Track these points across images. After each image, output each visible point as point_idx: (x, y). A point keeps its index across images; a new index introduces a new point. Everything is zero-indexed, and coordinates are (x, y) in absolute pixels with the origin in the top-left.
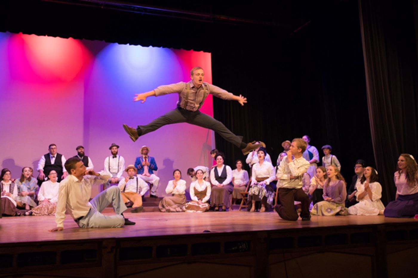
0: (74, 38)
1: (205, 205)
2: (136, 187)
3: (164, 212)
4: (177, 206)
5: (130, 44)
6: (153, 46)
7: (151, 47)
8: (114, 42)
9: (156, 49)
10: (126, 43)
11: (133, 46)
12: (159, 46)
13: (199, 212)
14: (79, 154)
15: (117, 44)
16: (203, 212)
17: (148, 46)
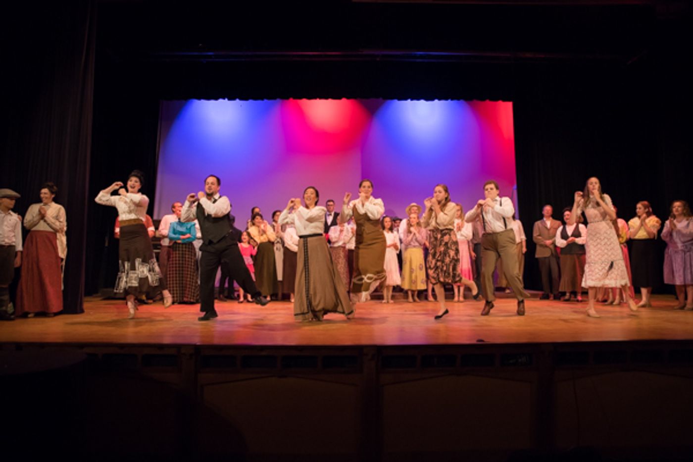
0: (348, 98)
5: (412, 100)
6: (440, 99)
7: (436, 101)
8: (393, 98)
9: (443, 102)
10: (406, 99)
11: (415, 102)
12: (446, 99)
15: (396, 101)
17: (433, 100)
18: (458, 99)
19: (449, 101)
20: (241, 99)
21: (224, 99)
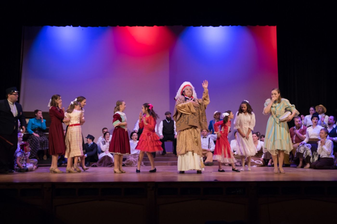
0: (158, 25)
1: (260, 162)
2: (208, 145)
3: (227, 166)
4: (237, 161)
6: (223, 26)
7: (221, 27)
8: (190, 25)
13: (254, 166)
14: (167, 118)
15: (192, 27)
16: (257, 167)
17: (218, 26)
18: (237, 25)
19: (230, 26)
20: (82, 26)
21: (70, 26)
